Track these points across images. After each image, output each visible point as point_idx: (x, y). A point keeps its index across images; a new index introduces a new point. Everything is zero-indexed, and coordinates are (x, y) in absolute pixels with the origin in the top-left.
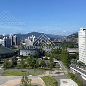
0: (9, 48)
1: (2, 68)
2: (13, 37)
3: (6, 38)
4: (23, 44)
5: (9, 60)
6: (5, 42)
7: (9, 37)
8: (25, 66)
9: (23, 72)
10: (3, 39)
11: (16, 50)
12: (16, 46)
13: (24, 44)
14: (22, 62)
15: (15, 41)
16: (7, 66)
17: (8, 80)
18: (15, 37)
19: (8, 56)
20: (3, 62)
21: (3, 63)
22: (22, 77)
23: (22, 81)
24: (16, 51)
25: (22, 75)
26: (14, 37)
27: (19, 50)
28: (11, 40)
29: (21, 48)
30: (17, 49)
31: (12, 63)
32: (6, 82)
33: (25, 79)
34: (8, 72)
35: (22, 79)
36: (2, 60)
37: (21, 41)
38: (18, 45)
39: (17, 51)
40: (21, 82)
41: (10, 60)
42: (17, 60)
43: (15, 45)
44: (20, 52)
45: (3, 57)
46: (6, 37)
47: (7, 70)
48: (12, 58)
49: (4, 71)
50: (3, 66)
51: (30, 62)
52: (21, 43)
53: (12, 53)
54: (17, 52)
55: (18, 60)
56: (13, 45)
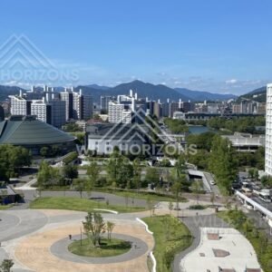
0: (59, 127)
1: (33, 186)
2: (71, 96)
3: (50, 97)
4: (101, 116)
5: (54, 163)
6: (49, 108)
7: (59, 96)
8: (99, 182)
9: (92, 201)
10: (43, 100)
11: (79, 133)
12: (81, 123)
13: (104, 117)
14: (93, 171)
15: (77, 107)
16: (47, 181)
17: (46, 223)
18: (77, 96)
19: (53, 152)
20: (38, 167)
21: (36, 171)
22: (86, 214)
23: (85, 227)
24: (78, 136)
25: (88, 209)
26: (76, 94)
27: (87, 134)
28: (67, 103)
29: (92, 129)
30: (81, 130)
31: (62, 174)
32: (39, 228)
33: (93, 220)
34: (49, 198)
35: (85, 221)
36: (34, 161)
37: (97, 107)
38: (86, 120)
39: (82, 138)
40: (83, 231)
41: (59, 165)
42: (80, 163)
43: (77, 119)
45: (39, 155)
46: (50, 93)
47: (46, 193)
48: (66, 156)
49: (38, 196)
50: (35, 181)
51: (116, 173)
52: (97, 113)
53: (65, 144)
54: (82, 141)
55: (82, 165)
56: (72, 120)
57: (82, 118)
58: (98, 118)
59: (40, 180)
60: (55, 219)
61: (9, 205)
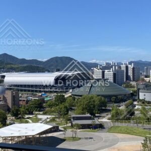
0: (121, 85)
1: (109, 119)
2: (127, 67)
3: (115, 68)
4: (145, 79)
5: (120, 106)
6: (115, 75)
7: (120, 67)
9: (146, 130)
10: (111, 70)
11: (133, 89)
12: (133, 83)
13: (147, 79)
14: (144, 111)
15: (130, 73)
16: (116, 117)
17: (118, 142)
18: (131, 67)
19: (119, 100)
20: (111, 108)
21: (109, 111)
22: (144, 138)
23: (143, 146)
24: (132, 91)
25: (143, 135)
26: (130, 66)
27: (139, 89)
28: (125, 72)
29: (141, 86)
30: (134, 87)
31: (125, 113)
32: (115, 144)
33: (148, 142)
34: (119, 127)
35: (143, 142)
36: (108, 105)
37: (143, 73)
38: (136, 81)
39: (135, 92)
40: (142, 148)
41: (122, 107)
42: (135, 107)
43: (131, 81)
44: (140, 93)
45: (110, 101)
46: (115, 66)
47: (117, 124)
48: (126, 103)
49: (112, 125)
50: (110, 116)
52: (143, 77)
53: (125, 95)
54: (135, 94)
55: (136, 108)
56: (128, 81)
57: (134, 80)
58: (143, 80)
59: (113, 116)
60: (123, 140)
61: (97, 130)
